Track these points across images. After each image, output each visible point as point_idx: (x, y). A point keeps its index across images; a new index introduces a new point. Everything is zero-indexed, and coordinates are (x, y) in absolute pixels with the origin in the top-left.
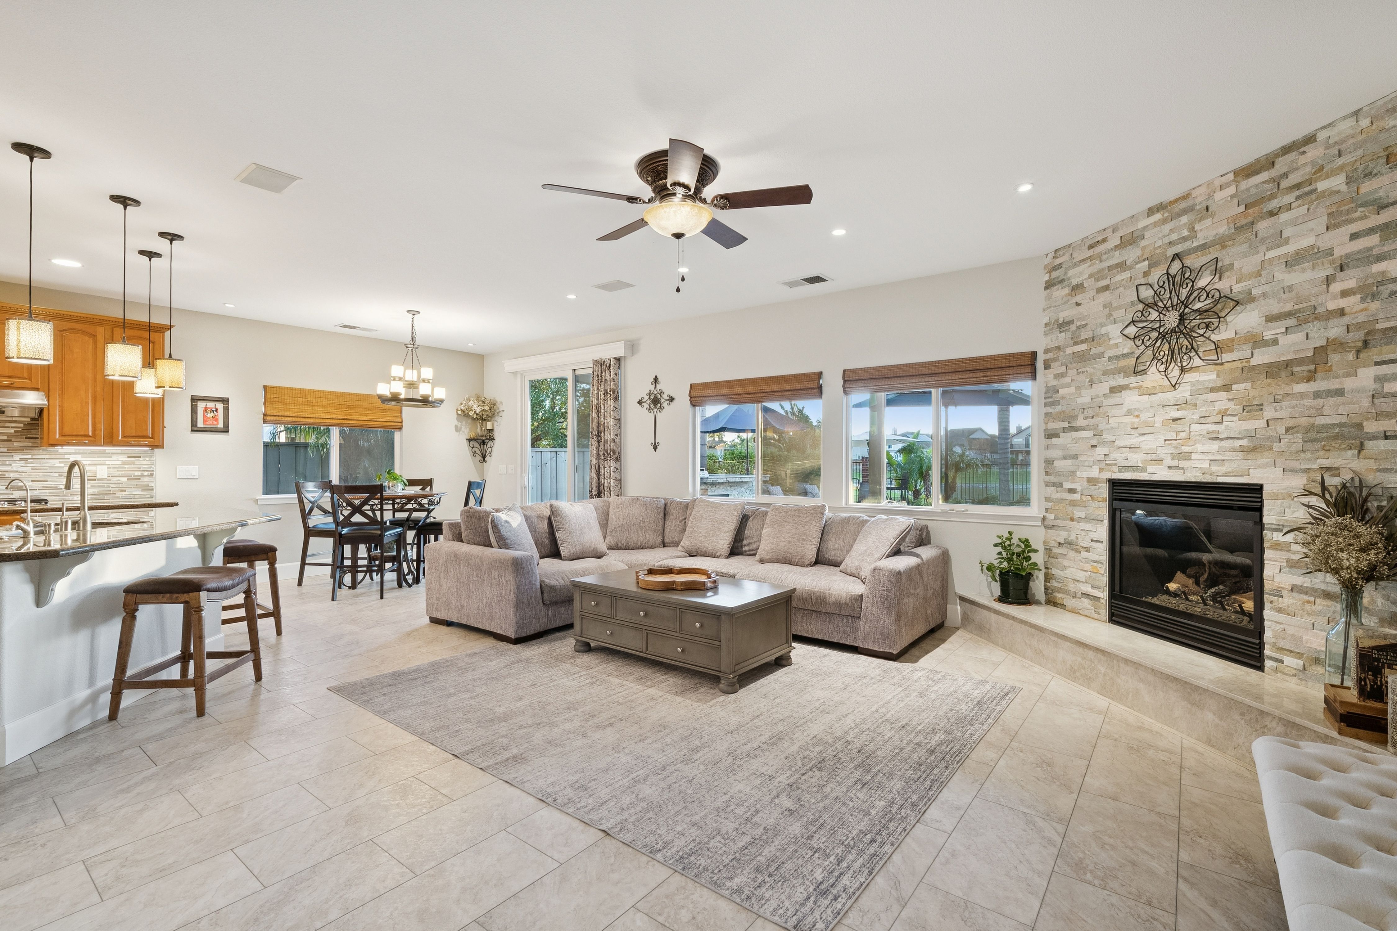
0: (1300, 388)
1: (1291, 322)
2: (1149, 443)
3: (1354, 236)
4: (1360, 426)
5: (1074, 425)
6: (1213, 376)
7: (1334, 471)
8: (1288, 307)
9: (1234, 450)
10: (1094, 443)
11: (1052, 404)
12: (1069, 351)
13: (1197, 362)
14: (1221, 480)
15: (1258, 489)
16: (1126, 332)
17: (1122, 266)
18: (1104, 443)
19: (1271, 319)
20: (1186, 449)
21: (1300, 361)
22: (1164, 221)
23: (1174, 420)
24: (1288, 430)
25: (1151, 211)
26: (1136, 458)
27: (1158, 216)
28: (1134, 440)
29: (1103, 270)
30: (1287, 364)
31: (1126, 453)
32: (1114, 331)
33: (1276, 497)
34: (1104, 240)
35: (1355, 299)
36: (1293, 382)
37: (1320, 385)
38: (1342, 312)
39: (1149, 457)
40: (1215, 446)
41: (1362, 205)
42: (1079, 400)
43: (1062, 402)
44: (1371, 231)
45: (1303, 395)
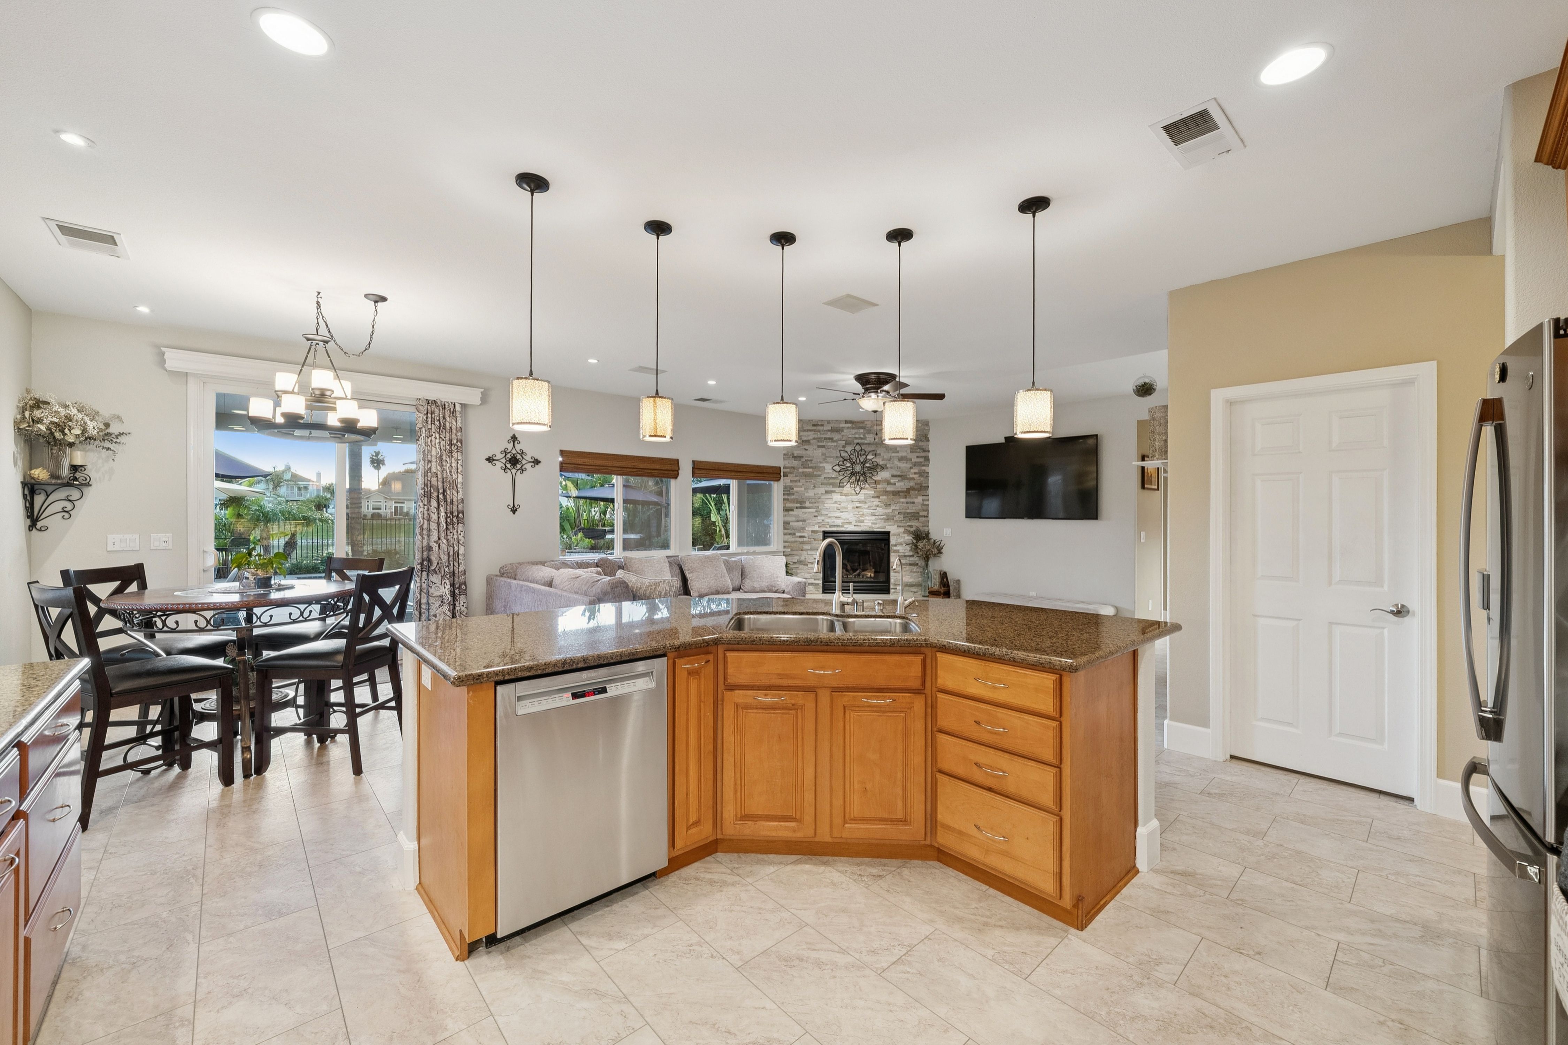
0: (902, 500)
1: (900, 478)
2: (844, 515)
3: (917, 457)
4: (919, 513)
5: (803, 505)
6: (873, 492)
7: (911, 526)
8: (898, 473)
9: (881, 519)
10: (816, 514)
11: (788, 495)
12: (801, 470)
13: (867, 486)
14: (875, 530)
15: (888, 533)
16: (834, 468)
17: (831, 439)
18: (822, 515)
19: (893, 476)
20: (862, 518)
21: (902, 492)
22: (853, 428)
23: (857, 507)
24: (899, 513)
25: (846, 422)
26: (839, 522)
27: (849, 425)
28: (838, 514)
29: (822, 438)
30: (899, 492)
31: (834, 520)
32: (828, 467)
33: (894, 535)
34: (822, 425)
35: (917, 475)
36: (900, 498)
37: (908, 500)
38: (913, 479)
39: (845, 521)
40: (873, 518)
41: (920, 449)
42: (806, 494)
43: (795, 494)
44: (922, 457)
45: (903, 503)
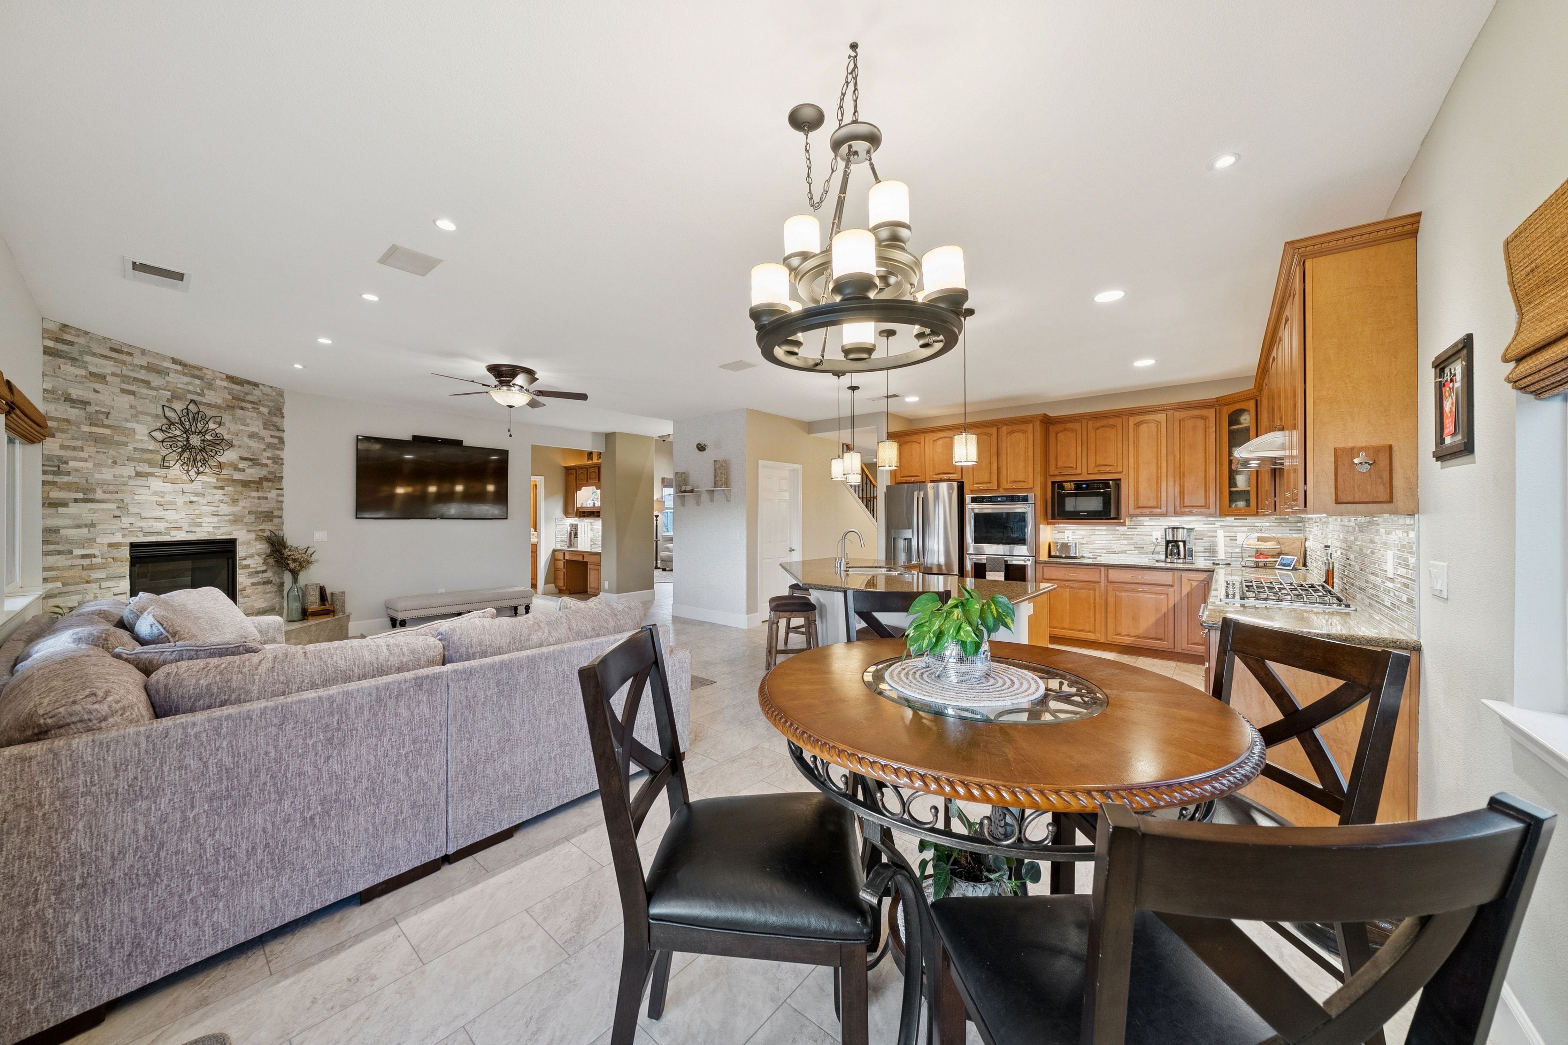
0: (254, 494)
1: (250, 463)
2: (171, 515)
3: (272, 436)
4: (272, 512)
5: (90, 496)
6: (215, 480)
7: (263, 530)
8: (249, 456)
9: (226, 521)
10: (118, 513)
11: (54, 473)
12: (86, 428)
13: (207, 470)
14: (218, 537)
15: (232, 542)
16: (153, 434)
17: (147, 383)
18: (129, 514)
19: (242, 459)
20: (199, 520)
21: (254, 482)
22: (185, 374)
23: (190, 502)
24: (249, 512)
25: (174, 361)
26: (161, 526)
27: (179, 368)
28: (159, 513)
29: (130, 377)
30: (250, 482)
31: (151, 523)
32: (141, 430)
33: (244, 543)
34: (131, 354)
35: (270, 461)
36: (252, 491)
37: (260, 494)
38: (267, 465)
39: (172, 525)
40: (215, 519)
41: (273, 425)
42: (97, 476)
43: (73, 473)
44: (275, 437)
45: (254, 497)
